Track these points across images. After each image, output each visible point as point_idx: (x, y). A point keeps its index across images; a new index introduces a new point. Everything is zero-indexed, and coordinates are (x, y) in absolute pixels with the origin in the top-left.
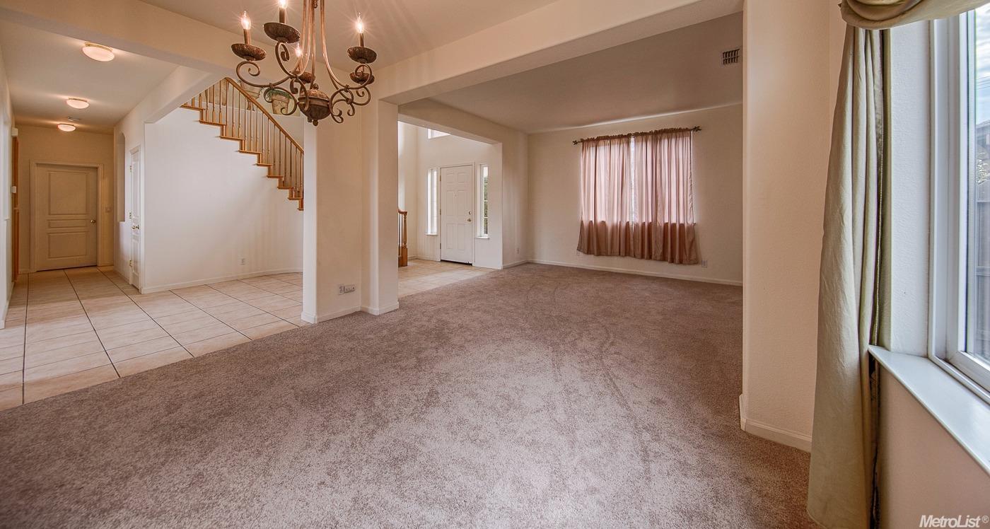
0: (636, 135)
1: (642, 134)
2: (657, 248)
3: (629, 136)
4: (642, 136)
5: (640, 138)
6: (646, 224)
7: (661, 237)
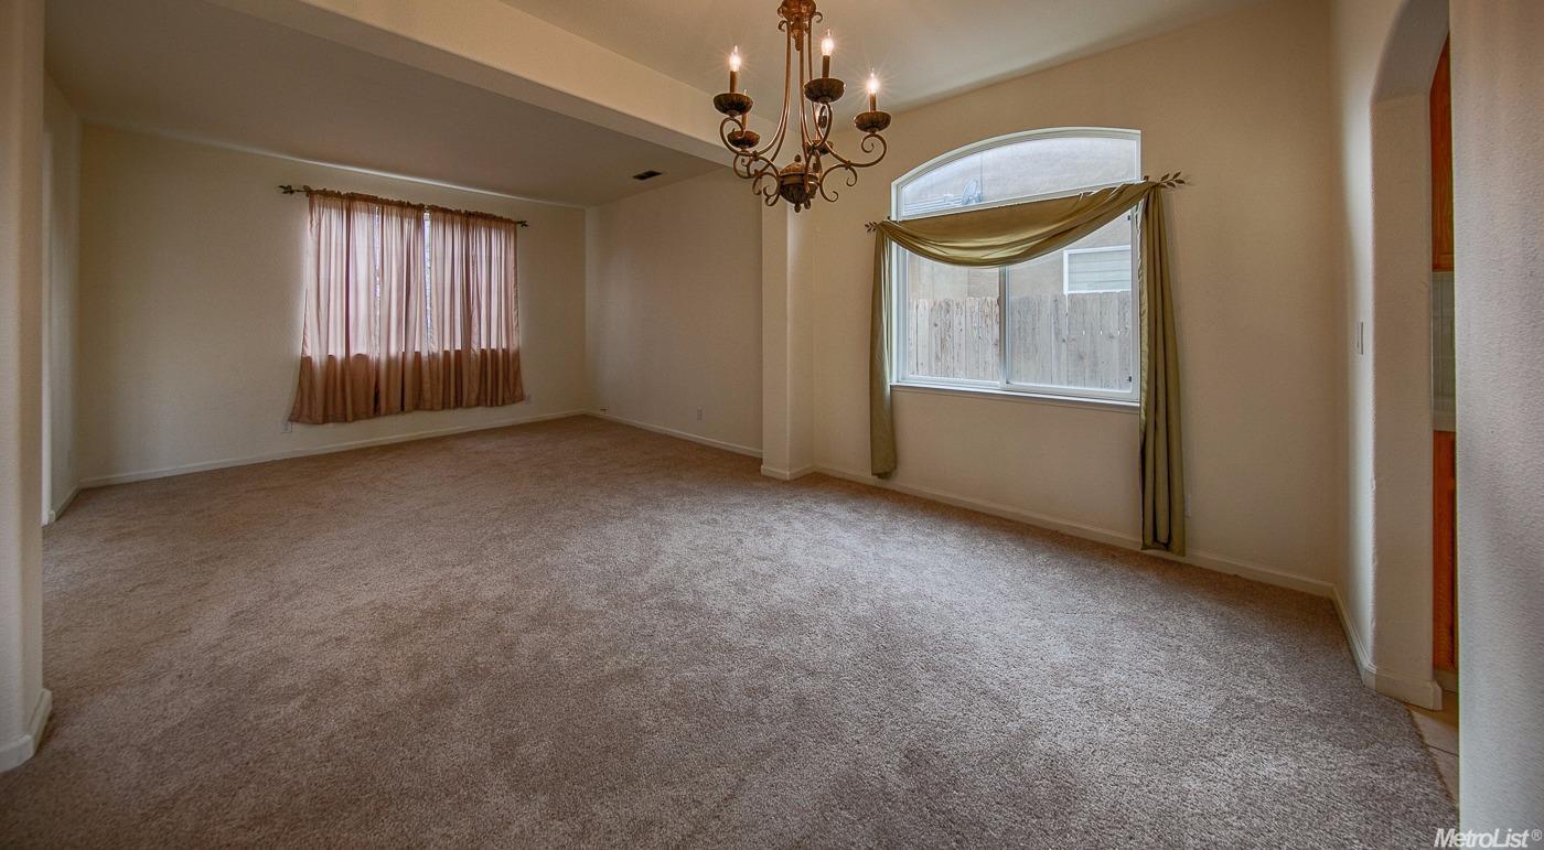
0: (433, 209)
1: (445, 211)
2: (471, 387)
3: (420, 208)
4: (444, 214)
5: (440, 215)
6: (452, 354)
7: (476, 371)
